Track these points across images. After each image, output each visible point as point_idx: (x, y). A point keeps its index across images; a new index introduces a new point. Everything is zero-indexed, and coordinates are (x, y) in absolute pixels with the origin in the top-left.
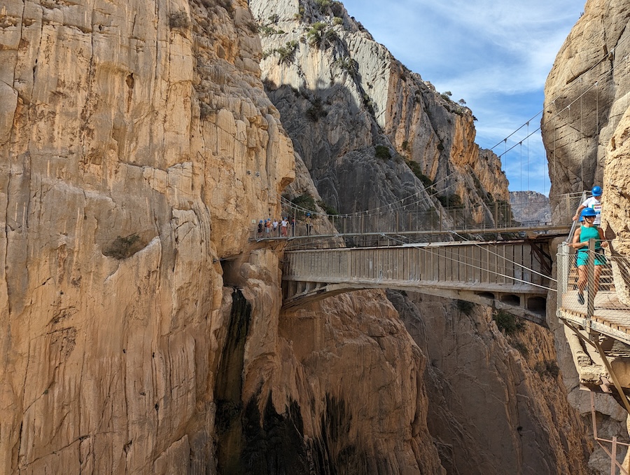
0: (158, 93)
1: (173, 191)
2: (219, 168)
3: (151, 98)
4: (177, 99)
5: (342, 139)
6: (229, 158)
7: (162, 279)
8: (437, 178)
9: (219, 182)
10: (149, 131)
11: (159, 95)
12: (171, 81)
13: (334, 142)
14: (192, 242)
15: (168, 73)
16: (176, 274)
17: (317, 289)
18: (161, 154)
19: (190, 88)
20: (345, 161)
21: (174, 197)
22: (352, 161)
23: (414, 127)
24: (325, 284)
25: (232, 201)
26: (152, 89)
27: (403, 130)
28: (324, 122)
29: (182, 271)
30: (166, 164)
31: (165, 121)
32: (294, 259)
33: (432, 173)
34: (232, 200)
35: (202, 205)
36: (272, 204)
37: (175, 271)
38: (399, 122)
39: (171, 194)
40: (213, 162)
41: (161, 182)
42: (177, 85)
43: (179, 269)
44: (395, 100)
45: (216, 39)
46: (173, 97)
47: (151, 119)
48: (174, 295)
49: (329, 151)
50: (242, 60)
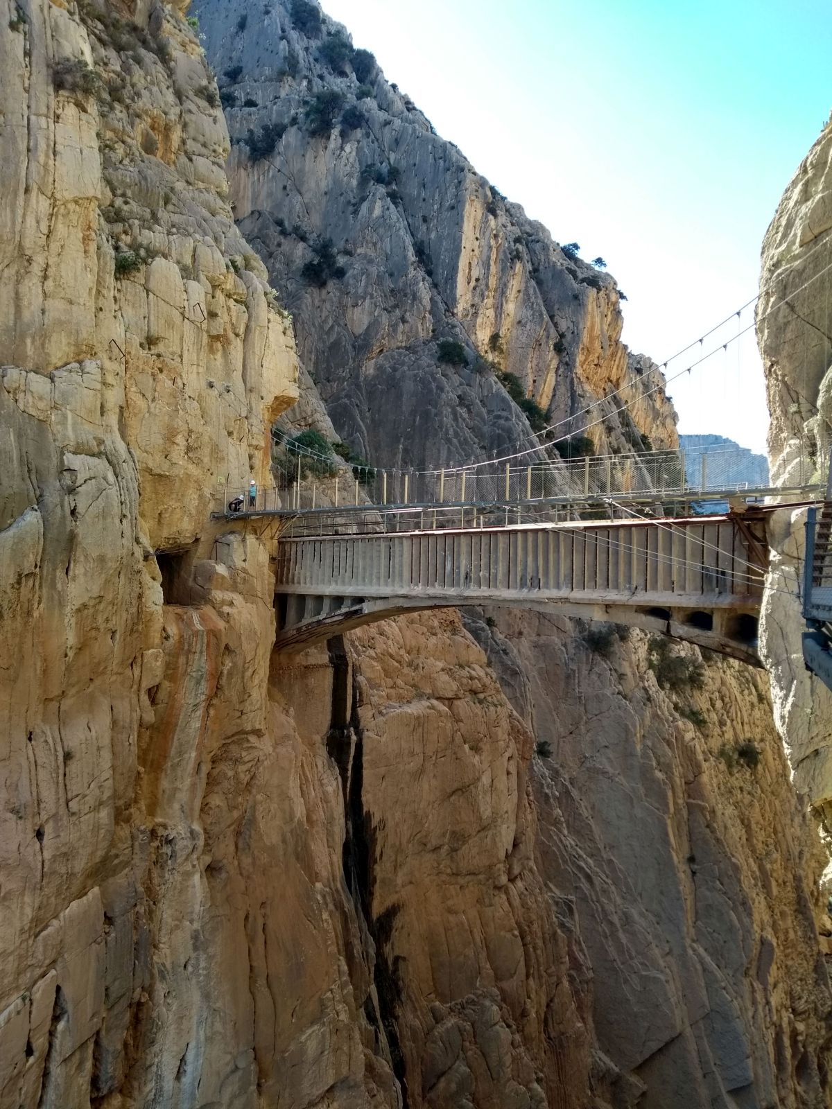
0: (30, 221)
1: (65, 417)
2: (153, 375)
3: (18, 228)
4: (69, 234)
5: (374, 325)
6: (173, 354)
7: (44, 590)
8: (553, 407)
9: (154, 400)
10: (13, 295)
11: (34, 223)
12: (58, 196)
13: (360, 329)
14: (104, 518)
15: (51, 180)
16: (74, 579)
17: (344, 610)
18: (38, 343)
19: (94, 213)
20: (380, 368)
21: (66, 428)
22: (395, 370)
23: (511, 307)
24: (360, 600)
25: (180, 439)
26: (20, 212)
27: (491, 313)
28: (340, 290)
29: (85, 574)
30: (49, 364)
31: (45, 277)
32: (299, 553)
33: (544, 396)
34: (179, 437)
35: (121, 446)
36: (256, 448)
37: (71, 573)
38: (483, 296)
39: (59, 423)
40: (141, 363)
41: (41, 398)
42: (69, 206)
43: (78, 570)
44: (477, 252)
45: (138, 116)
46: (61, 229)
47: (17, 272)
48: (70, 620)
49: (350, 348)
50: (191, 160)
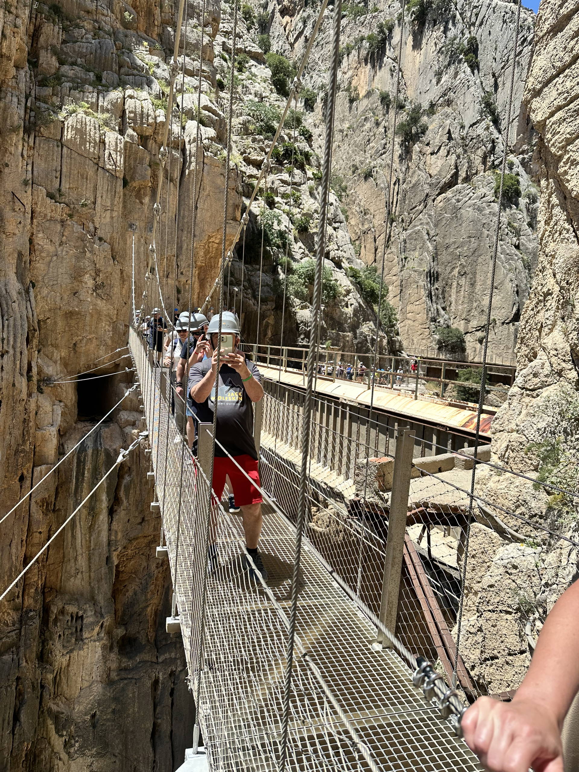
2: (62, 221)
5: (445, 167)
9: (60, 245)
13: (435, 171)
20: (447, 201)
34: (87, 276)
36: (187, 282)
40: (49, 211)
49: (425, 186)
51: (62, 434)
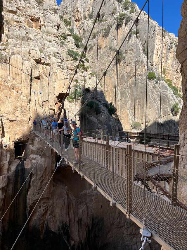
5: (131, 70)
6: (18, 83)
13: (128, 71)
20: (133, 81)
22: (136, 81)
23: (169, 62)
25: (19, 109)
28: (123, 62)
40: (5, 87)
49: (126, 76)
50: (46, 28)
51: (10, 163)
